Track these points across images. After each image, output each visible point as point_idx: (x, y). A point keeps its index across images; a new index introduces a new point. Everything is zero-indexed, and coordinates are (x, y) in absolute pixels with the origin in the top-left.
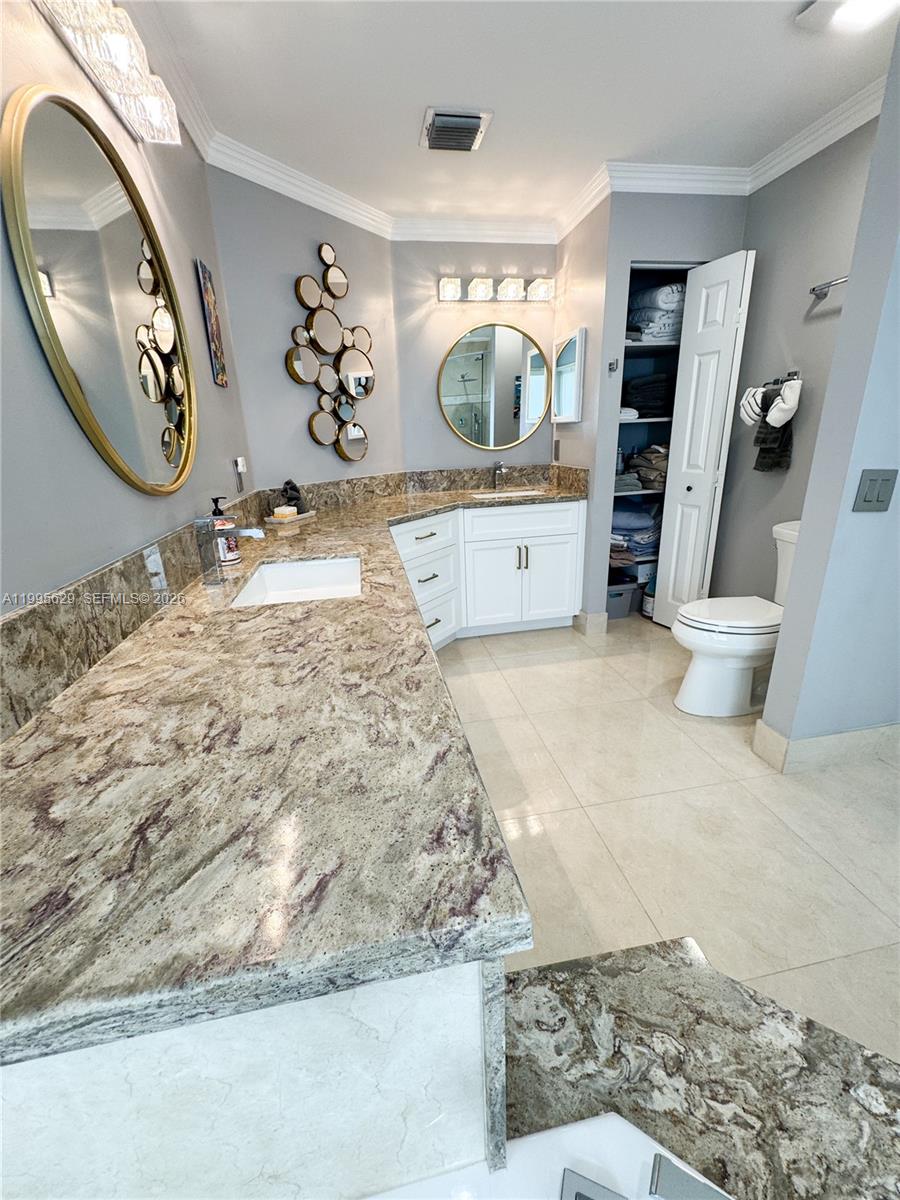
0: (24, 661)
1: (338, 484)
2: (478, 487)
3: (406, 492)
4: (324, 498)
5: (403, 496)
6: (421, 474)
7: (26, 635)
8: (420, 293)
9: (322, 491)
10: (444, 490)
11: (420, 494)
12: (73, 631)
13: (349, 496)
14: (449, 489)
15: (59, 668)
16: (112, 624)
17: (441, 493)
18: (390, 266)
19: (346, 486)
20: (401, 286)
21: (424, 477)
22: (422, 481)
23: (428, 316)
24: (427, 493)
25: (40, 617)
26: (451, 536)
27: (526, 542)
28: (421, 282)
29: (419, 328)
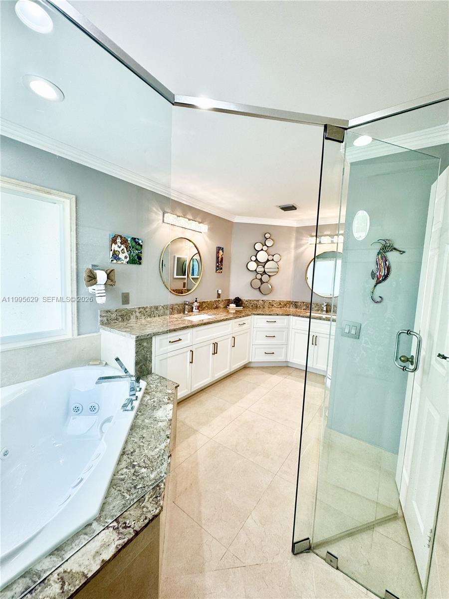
0: (140, 312)
1: (258, 301)
2: (318, 311)
3: (289, 308)
4: (252, 304)
5: (287, 309)
6: (296, 302)
7: (141, 309)
8: (303, 242)
9: (251, 302)
10: (304, 309)
11: (295, 310)
12: (149, 312)
13: (262, 305)
14: (306, 309)
15: (144, 315)
16: (157, 313)
17: (302, 310)
18: (294, 234)
19: (261, 302)
20: (298, 239)
21: (297, 304)
22: (296, 305)
23: (305, 249)
24: (297, 310)
25: (145, 308)
26: (285, 324)
27: (317, 335)
28: (305, 238)
29: (302, 253)
